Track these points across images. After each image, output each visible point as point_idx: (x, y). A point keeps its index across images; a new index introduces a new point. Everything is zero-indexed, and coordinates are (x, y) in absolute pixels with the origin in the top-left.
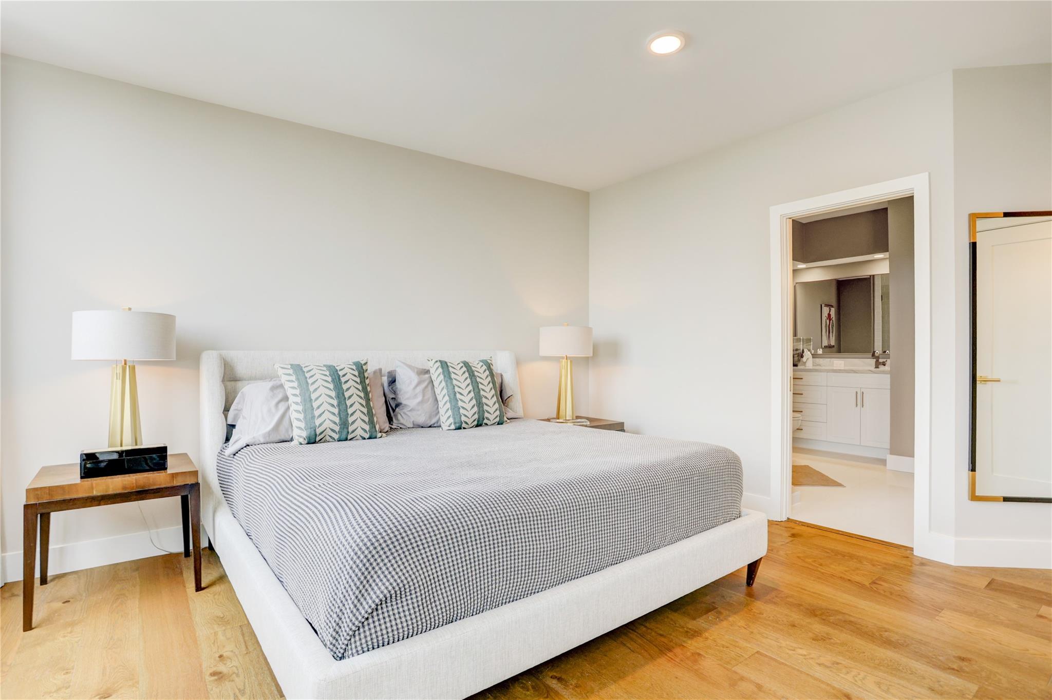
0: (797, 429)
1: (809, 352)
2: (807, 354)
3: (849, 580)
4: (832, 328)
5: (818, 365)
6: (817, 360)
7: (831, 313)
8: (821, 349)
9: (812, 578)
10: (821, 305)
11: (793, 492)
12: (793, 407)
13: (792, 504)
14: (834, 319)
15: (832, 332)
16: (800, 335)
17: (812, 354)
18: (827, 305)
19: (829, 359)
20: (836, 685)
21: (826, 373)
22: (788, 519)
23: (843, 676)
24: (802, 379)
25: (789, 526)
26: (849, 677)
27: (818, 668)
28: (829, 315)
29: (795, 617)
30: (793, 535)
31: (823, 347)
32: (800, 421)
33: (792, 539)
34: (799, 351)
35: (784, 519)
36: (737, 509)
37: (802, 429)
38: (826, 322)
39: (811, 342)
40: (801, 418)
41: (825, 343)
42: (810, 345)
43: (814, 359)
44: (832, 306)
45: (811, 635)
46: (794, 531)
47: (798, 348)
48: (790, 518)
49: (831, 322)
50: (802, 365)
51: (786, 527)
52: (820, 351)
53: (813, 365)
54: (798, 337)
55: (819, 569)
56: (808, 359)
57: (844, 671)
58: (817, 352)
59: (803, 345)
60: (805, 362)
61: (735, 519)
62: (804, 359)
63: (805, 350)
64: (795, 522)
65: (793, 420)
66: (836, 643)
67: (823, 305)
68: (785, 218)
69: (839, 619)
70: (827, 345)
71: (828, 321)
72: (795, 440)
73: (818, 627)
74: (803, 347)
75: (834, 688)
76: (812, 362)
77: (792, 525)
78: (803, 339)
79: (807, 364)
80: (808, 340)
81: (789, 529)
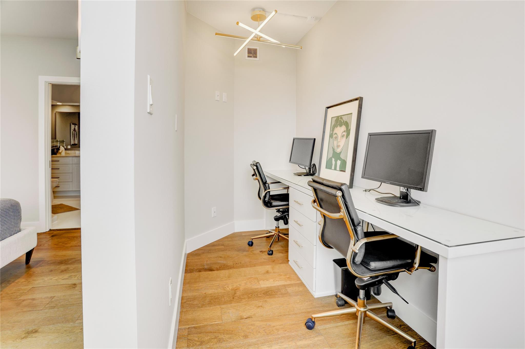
0: (56, 187)
1: (63, 148)
2: (62, 149)
3: (79, 246)
4: (76, 135)
5: (68, 154)
6: (67, 151)
7: (75, 128)
8: (70, 146)
9: (62, 250)
10: (70, 124)
11: (52, 217)
12: (52, 176)
13: (52, 223)
14: (77, 131)
15: (76, 137)
16: (59, 137)
17: (65, 149)
18: (73, 124)
19: (74, 151)
20: (70, 283)
21: (72, 158)
22: (50, 229)
23: (74, 279)
24: (59, 161)
25: (50, 233)
26: (76, 278)
27: (62, 281)
28: (75, 129)
29: (52, 267)
30: (53, 236)
31: (71, 145)
32: (57, 182)
33: (52, 237)
34: (57, 147)
35: (48, 230)
36: (18, 228)
37: (59, 187)
38: (73, 132)
39: (64, 142)
40: (58, 181)
41: (72, 142)
42: (64, 144)
43: (66, 151)
44: (76, 125)
45: (60, 271)
46: (52, 234)
47: (57, 145)
48: (51, 229)
49: (76, 132)
50: (59, 154)
51: (49, 234)
52: (69, 147)
53: (65, 154)
54: (57, 140)
55: (65, 246)
56: (62, 151)
57: (74, 277)
58: (67, 147)
59: (60, 144)
60: (61, 153)
61: (17, 233)
62: (60, 151)
63: (61, 146)
64: (54, 230)
65: (52, 182)
66: (71, 269)
67: (71, 124)
68: (47, 83)
69: (73, 261)
70: (73, 144)
71: (74, 132)
72: (54, 192)
73: (63, 267)
74: (59, 145)
75: (68, 284)
76: (64, 152)
77: (51, 232)
78: (60, 141)
79: (62, 153)
80: (63, 142)
81: (50, 234)
